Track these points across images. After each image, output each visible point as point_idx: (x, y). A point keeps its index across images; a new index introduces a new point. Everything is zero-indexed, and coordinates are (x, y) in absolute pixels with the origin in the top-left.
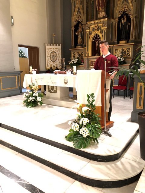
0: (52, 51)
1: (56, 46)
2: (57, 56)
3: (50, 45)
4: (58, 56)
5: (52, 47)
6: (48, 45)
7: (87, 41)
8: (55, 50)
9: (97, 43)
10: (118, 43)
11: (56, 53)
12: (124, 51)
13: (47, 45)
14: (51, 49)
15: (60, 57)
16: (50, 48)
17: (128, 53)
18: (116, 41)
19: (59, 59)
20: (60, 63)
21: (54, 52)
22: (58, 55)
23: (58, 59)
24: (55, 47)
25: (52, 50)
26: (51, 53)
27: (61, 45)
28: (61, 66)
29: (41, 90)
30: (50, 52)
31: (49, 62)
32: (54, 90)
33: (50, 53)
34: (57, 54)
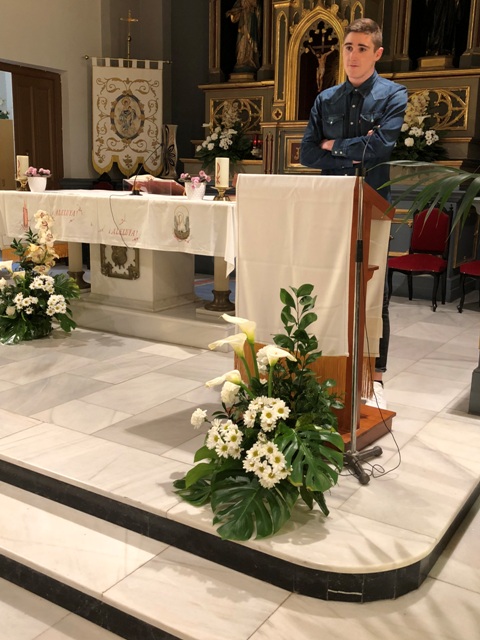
0: (119, 93)
1: (141, 70)
2: (142, 112)
3: (114, 64)
4: (147, 114)
5: (122, 72)
6: (104, 65)
7: (278, 53)
8: (134, 89)
9: (322, 61)
10: (414, 66)
11: (137, 100)
12: (437, 104)
13: (99, 65)
14: (118, 84)
15: (154, 119)
16: (114, 79)
17: (455, 114)
18: (407, 59)
19: (154, 129)
20: (154, 144)
21: (128, 95)
22: (146, 109)
23: (146, 128)
24: (134, 72)
25: (122, 88)
26: (118, 99)
27: (160, 64)
28: (159, 161)
29: (67, 264)
30: (113, 97)
31: (105, 138)
32: (127, 265)
33: (114, 100)
34: (141, 106)
